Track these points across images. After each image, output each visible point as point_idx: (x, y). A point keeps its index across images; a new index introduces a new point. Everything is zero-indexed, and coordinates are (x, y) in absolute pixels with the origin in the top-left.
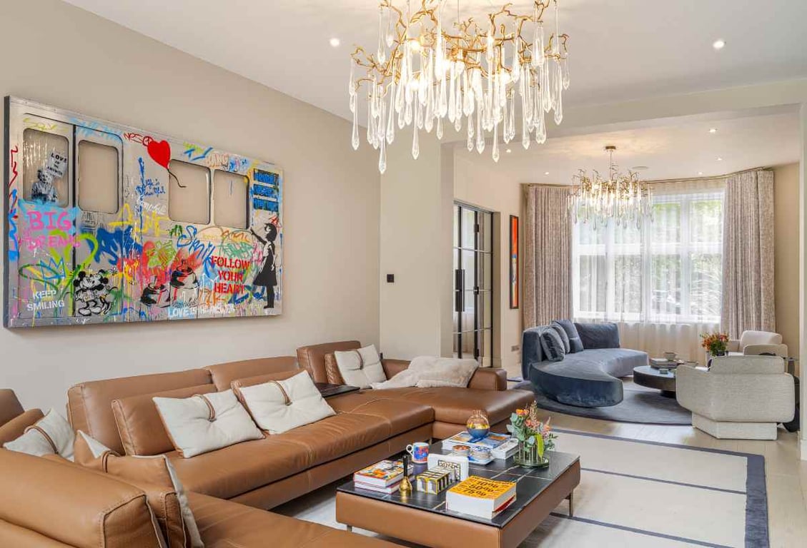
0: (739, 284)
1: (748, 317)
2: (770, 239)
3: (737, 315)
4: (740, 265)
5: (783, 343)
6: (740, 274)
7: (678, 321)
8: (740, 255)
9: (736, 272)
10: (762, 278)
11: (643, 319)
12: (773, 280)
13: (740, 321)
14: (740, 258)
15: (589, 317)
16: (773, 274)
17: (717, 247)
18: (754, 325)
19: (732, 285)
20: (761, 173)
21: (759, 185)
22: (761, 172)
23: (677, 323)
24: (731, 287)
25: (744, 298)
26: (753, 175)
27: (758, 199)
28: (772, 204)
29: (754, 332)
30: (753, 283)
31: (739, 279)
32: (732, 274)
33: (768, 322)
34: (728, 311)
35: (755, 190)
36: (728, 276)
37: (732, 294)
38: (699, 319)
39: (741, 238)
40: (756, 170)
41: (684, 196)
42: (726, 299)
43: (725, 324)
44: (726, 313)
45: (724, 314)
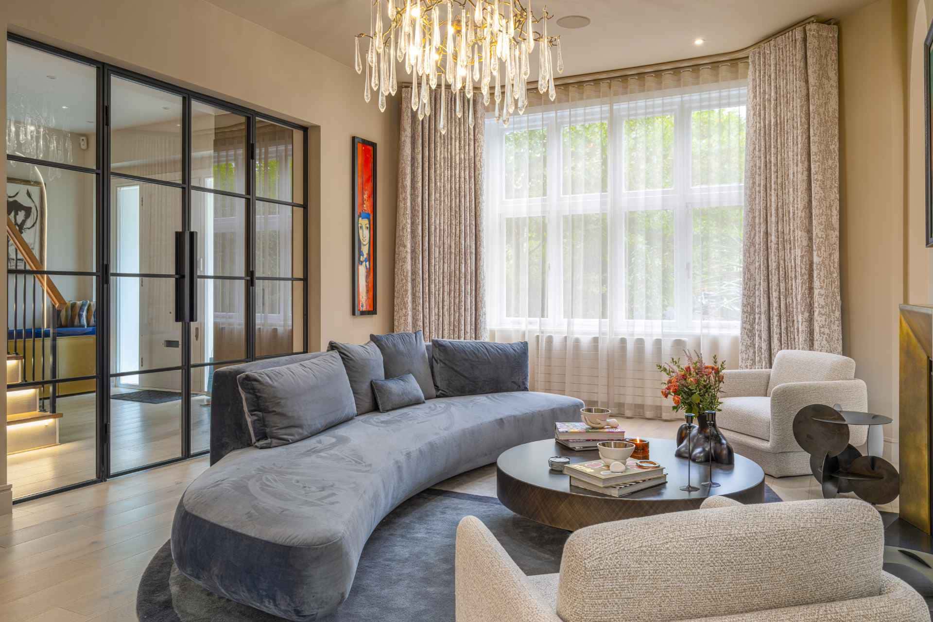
0: (772, 257)
1: (790, 321)
2: (830, 162)
3: (769, 319)
4: (774, 219)
5: (857, 376)
6: (773, 238)
7: (666, 331)
8: (773, 199)
9: (767, 233)
10: (816, 241)
11: (606, 329)
12: (837, 247)
13: (775, 330)
14: (774, 206)
15: (517, 327)
16: (837, 233)
17: (735, 192)
18: (801, 338)
19: (760, 260)
20: (812, 28)
21: (808, 54)
22: (814, 26)
23: (663, 335)
24: (757, 264)
25: (782, 285)
26: (798, 34)
27: (807, 82)
28: (835, 92)
29: (800, 354)
30: (798, 252)
31: (773, 246)
32: (759, 238)
33: (827, 331)
34: (752, 312)
35: (802, 64)
36: (753, 244)
37: (760, 278)
38: (703, 327)
39: (776, 165)
40: (802, 23)
41: (677, 99)
42: (749, 287)
43: (748, 336)
44: (750, 315)
45: (747, 318)
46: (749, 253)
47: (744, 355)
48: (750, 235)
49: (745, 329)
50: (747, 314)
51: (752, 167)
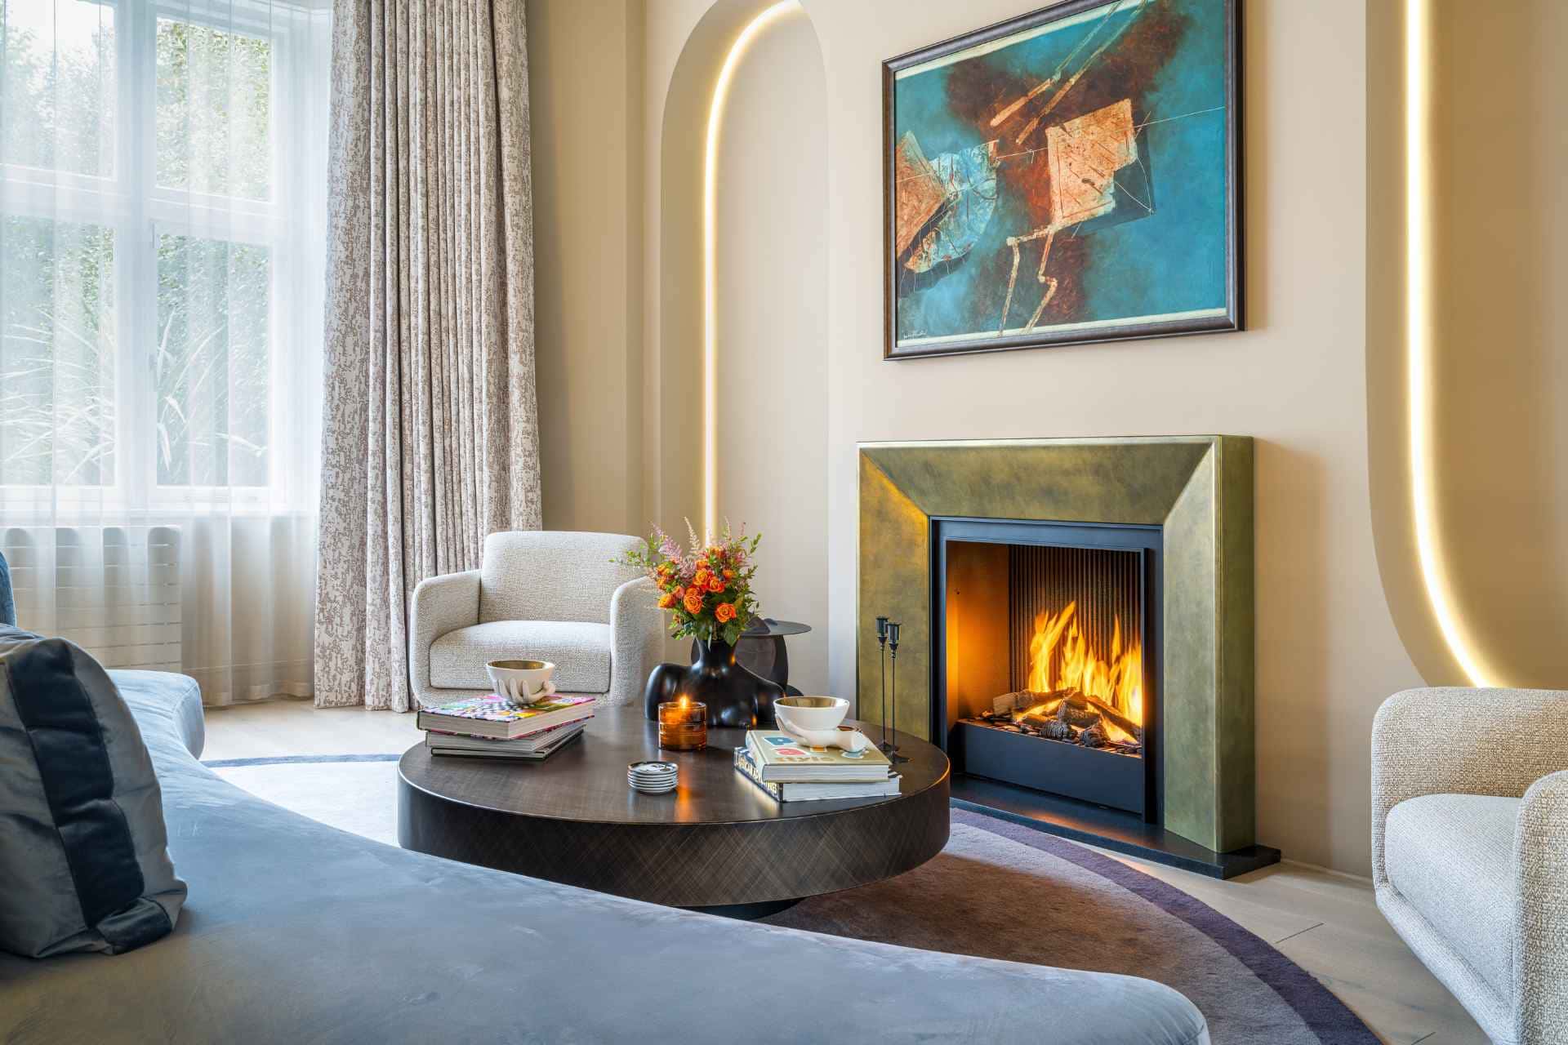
2: (524, 198)
3: (402, 479)
6: (419, 321)
13: (422, 498)
16: (533, 325)
18: (488, 511)
27: (493, 43)
28: (526, 76)
30: (481, 353)
37: (381, 397)
42: (343, 415)
43: (340, 514)
44: (344, 472)
45: (337, 477)
46: (344, 347)
47: (330, 552)
48: (346, 310)
49: (334, 500)
50: (337, 469)
51: (353, 174)
